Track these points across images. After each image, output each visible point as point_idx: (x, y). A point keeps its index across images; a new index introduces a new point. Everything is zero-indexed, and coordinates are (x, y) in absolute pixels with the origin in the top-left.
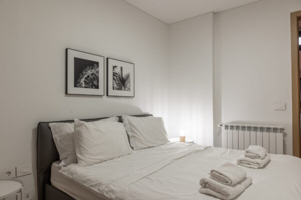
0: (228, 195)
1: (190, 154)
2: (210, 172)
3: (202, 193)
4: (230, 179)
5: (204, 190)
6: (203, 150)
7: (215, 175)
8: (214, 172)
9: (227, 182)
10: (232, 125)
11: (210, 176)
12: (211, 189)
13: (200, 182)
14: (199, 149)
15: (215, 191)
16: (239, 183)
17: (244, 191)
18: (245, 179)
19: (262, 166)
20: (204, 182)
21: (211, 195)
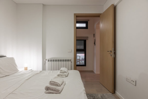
0: (59, 91)
1: (34, 75)
2: (49, 82)
3: (46, 93)
4: (59, 84)
5: (47, 91)
6: (39, 73)
7: (52, 83)
8: (51, 82)
9: (58, 85)
10: (51, 59)
11: (49, 84)
12: (51, 90)
13: (45, 88)
14: (37, 72)
15: (53, 90)
16: (62, 84)
17: (63, 88)
18: (63, 82)
19: (67, 76)
20: (47, 88)
21: (51, 93)
